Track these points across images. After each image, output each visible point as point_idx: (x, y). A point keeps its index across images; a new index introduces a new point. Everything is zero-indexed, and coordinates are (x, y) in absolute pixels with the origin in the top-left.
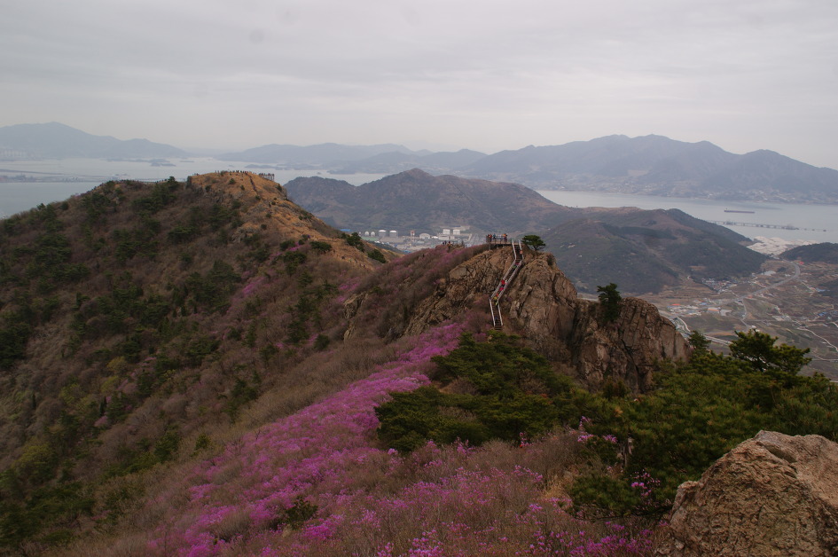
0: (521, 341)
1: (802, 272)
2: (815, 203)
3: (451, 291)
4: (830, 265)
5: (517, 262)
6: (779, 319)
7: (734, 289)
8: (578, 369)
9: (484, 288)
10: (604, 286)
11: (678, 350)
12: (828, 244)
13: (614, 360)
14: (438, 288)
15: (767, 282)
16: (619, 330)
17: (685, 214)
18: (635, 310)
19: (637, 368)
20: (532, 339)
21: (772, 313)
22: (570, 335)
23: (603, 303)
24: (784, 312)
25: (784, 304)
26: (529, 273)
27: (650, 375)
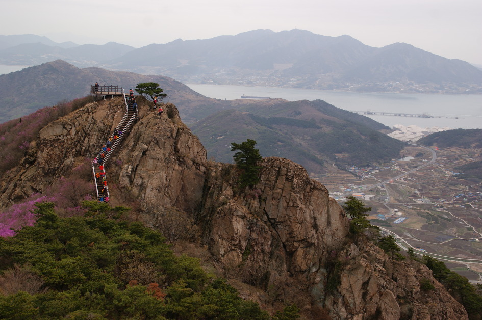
0: (134, 216)
1: (438, 157)
2: (448, 93)
3: (42, 156)
4: (463, 150)
5: (130, 116)
6: (419, 202)
7: (376, 175)
8: (209, 250)
9: (87, 151)
10: (239, 143)
11: (332, 221)
12: (460, 130)
13: (254, 236)
14: (26, 154)
15: (406, 167)
16: (260, 198)
17: (328, 104)
18: (279, 172)
19: (284, 246)
20: (149, 212)
21: (412, 196)
22: (200, 206)
23: (239, 165)
24: (423, 195)
25: (423, 187)
26: (144, 129)
27: (300, 252)
